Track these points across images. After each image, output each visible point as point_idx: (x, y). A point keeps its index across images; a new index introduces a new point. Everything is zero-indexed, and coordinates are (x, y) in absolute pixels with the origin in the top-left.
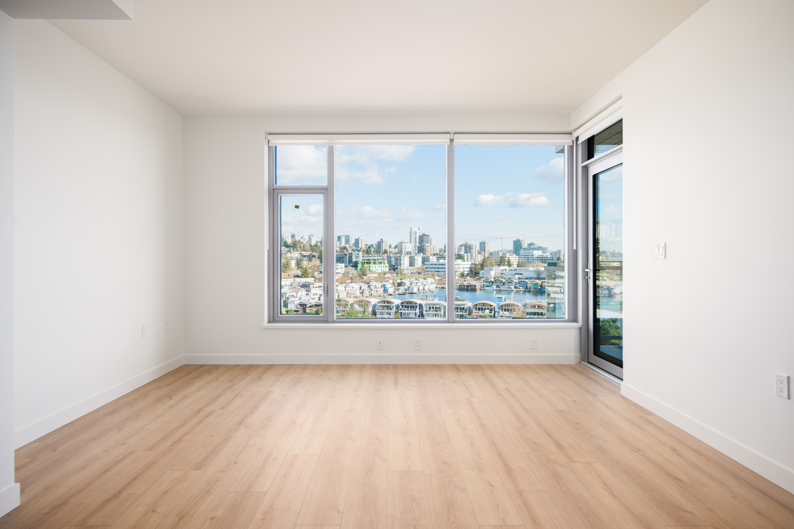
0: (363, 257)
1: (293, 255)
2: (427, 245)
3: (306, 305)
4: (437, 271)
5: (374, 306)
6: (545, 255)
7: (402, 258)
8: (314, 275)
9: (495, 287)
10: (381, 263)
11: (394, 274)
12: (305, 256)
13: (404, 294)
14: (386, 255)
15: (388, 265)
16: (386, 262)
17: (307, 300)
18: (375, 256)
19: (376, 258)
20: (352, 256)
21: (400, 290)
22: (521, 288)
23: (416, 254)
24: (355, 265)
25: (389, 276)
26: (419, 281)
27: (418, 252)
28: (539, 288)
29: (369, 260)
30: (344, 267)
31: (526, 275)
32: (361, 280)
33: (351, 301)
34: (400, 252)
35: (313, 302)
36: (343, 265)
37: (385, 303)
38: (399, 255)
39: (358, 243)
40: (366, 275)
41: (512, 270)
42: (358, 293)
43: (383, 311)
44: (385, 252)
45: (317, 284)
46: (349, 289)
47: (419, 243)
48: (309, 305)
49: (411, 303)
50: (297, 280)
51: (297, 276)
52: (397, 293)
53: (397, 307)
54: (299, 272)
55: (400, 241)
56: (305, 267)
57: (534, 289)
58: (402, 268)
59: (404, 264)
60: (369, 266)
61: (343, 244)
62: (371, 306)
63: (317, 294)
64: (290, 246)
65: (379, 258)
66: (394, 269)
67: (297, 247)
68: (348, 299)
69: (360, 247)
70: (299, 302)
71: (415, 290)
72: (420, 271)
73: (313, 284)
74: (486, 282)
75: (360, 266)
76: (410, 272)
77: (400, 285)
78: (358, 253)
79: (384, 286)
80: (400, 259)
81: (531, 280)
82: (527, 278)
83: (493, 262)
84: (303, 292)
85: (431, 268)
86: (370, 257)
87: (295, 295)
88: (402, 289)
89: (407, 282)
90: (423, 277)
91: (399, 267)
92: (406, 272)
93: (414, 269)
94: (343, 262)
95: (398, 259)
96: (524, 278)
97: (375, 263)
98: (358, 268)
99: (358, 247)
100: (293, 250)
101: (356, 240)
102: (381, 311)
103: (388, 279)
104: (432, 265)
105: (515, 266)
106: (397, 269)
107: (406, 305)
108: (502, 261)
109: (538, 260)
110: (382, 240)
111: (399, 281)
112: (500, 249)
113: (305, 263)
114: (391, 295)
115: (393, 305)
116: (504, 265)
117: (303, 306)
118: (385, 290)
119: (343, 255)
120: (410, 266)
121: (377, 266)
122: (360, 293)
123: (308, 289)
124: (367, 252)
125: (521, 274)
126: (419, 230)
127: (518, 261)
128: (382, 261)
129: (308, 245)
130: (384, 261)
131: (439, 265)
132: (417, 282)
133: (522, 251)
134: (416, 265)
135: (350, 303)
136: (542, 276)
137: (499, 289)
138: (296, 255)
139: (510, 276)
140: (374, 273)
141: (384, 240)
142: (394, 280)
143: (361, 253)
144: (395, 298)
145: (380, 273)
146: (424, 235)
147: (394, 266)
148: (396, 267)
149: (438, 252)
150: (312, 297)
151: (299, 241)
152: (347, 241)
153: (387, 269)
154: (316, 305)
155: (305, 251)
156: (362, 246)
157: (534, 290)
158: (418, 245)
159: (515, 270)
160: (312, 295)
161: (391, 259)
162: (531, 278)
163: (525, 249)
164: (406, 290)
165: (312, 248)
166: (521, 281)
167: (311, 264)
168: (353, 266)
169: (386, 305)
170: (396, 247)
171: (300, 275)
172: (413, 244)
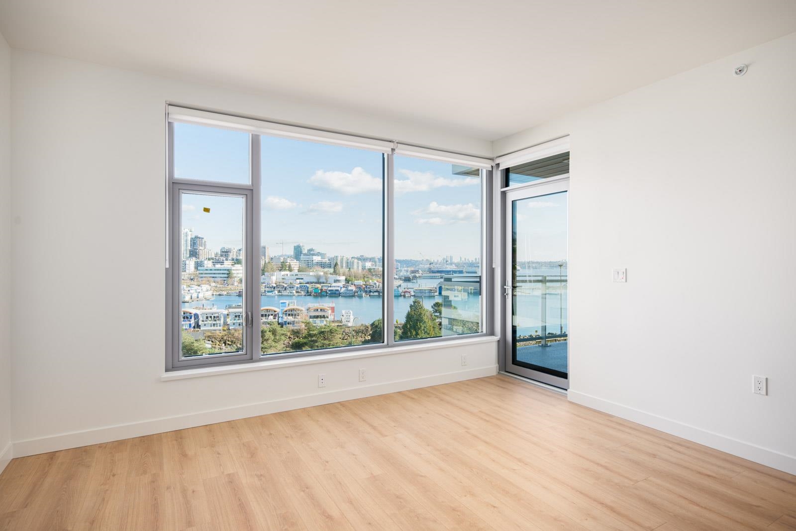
2: (201, 248)
4: (213, 277)
6: (324, 261)
9: (276, 292)
22: (303, 292)
23: (187, 259)
26: (192, 288)
27: (190, 257)
28: (320, 292)
31: (306, 279)
41: (293, 275)
47: (191, 245)
57: (315, 293)
71: (186, 298)
72: (192, 277)
74: (267, 287)
81: (312, 285)
82: (308, 283)
83: (275, 267)
85: (206, 274)
90: (196, 283)
93: (185, 275)
96: (305, 283)
104: (207, 270)
105: (296, 271)
108: (283, 267)
109: (317, 265)
112: (280, 254)
116: (285, 270)
125: (302, 279)
126: (191, 232)
127: (298, 266)
131: (215, 270)
132: (189, 289)
133: (302, 257)
134: (187, 271)
136: (321, 280)
137: (280, 294)
139: (292, 282)
146: (197, 238)
149: (213, 256)
158: (189, 248)
159: (296, 275)
162: (311, 283)
163: (305, 254)
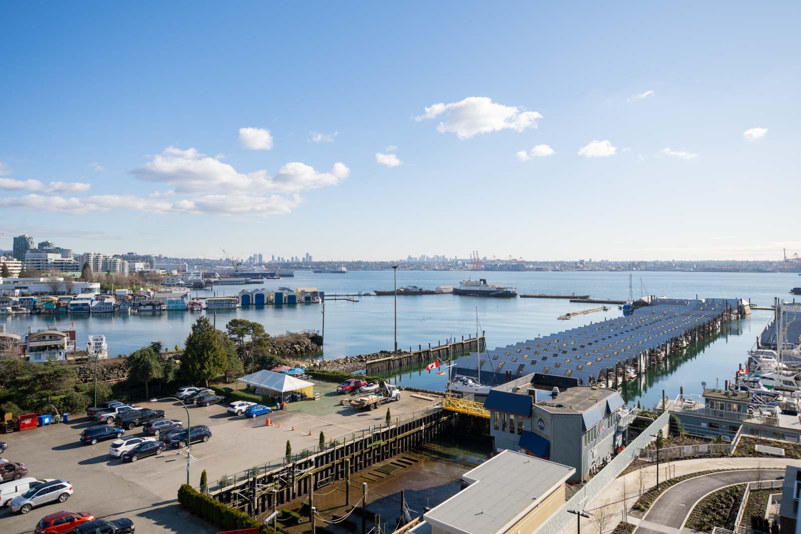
6: (66, 260)
22: (24, 309)
28: (55, 307)
31: (33, 288)
41: (9, 282)
57: (46, 309)
81: (43, 297)
82: (36, 294)
96: (30, 293)
105: (16, 276)
109: (55, 266)
125: (25, 288)
127: (21, 268)
133: (28, 253)
136: (60, 290)
139: (7, 292)
157: (47, 312)
159: (15, 282)
162: (42, 294)
163: (34, 251)
166: (24, 299)
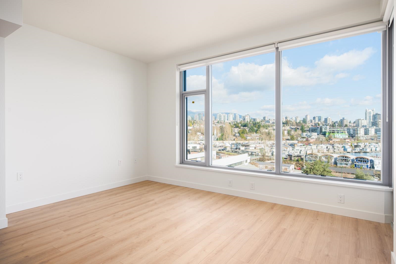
0: (330, 129)
1: (286, 128)
3: (292, 155)
5: (336, 159)
7: (359, 129)
8: (298, 139)
10: (343, 132)
11: (352, 140)
12: (293, 129)
13: (359, 152)
14: (346, 128)
15: (348, 134)
16: (346, 132)
17: (293, 153)
18: (338, 128)
19: (339, 129)
20: (322, 129)
21: (356, 150)
23: (370, 127)
24: (324, 134)
25: (349, 141)
26: (372, 145)
27: (372, 126)
29: (334, 131)
30: (316, 135)
32: (328, 143)
33: (319, 155)
34: (358, 126)
35: (296, 154)
36: (316, 134)
37: (343, 157)
38: (356, 128)
39: (327, 121)
40: (331, 140)
42: (325, 150)
43: (342, 162)
44: (346, 126)
45: (299, 144)
46: (320, 148)
47: (373, 119)
48: (294, 156)
49: (364, 159)
50: (288, 141)
51: (288, 140)
52: (354, 151)
53: (353, 161)
54: (289, 138)
55: (358, 119)
56: (292, 135)
58: (359, 136)
59: (360, 133)
60: (334, 134)
61: (317, 121)
62: (334, 159)
63: (298, 150)
64: (284, 123)
65: (341, 129)
66: (353, 137)
67: (288, 124)
68: (318, 154)
69: (328, 123)
70: (288, 154)
71: (368, 150)
72: (373, 138)
73: (297, 144)
75: (327, 134)
76: (365, 138)
77: (356, 146)
78: (326, 126)
79: (344, 147)
80: (357, 130)
84: (290, 148)
86: (335, 129)
87: (286, 150)
88: (358, 150)
89: (362, 145)
91: (356, 135)
92: (362, 138)
93: (368, 137)
94: (316, 132)
95: (355, 130)
97: (338, 133)
98: (326, 136)
99: (327, 123)
100: (286, 125)
101: (325, 119)
102: (340, 162)
103: (347, 143)
106: (355, 136)
107: (360, 159)
110: (343, 118)
111: (356, 144)
113: (293, 132)
114: (349, 153)
115: (350, 159)
117: (290, 156)
118: (345, 150)
119: (316, 128)
120: (365, 134)
121: (340, 134)
122: (327, 150)
123: (294, 147)
124: (333, 126)
126: (373, 111)
128: (343, 131)
129: (295, 123)
130: (345, 131)
132: (370, 145)
134: (370, 134)
135: (319, 156)
138: (288, 128)
140: (338, 139)
141: (345, 119)
142: (351, 143)
143: (328, 126)
144: (353, 155)
145: (341, 139)
146: (376, 114)
147: (352, 134)
148: (354, 135)
150: (296, 151)
151: (290, 120)
152: (320, 120)
153: (347, 137)
154: (298, 156)
155: (293, 126)
156: (330, 122)
158: (372, 121)
160: (296, 150)
161: (350, 130)
164: (361, 150)
165: (297, 124)
167: (296, 133)
168: (323, 134)
169: (345, 158)
170: (354, 122)
171: (289, 139)
172: (368, 121)
